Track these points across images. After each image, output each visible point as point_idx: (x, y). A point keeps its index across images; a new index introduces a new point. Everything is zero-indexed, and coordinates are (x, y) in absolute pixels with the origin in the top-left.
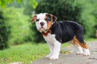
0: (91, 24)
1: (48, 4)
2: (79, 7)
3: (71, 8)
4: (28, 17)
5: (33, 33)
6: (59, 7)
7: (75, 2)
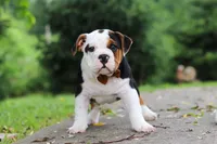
0: (166, 53)
1: (76, 11)
7: (134, 7)
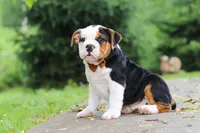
2: (122, 8)
3: (106, 9)
4: (11, 33)
5: (25, 67)
6: (80, 9)
